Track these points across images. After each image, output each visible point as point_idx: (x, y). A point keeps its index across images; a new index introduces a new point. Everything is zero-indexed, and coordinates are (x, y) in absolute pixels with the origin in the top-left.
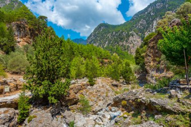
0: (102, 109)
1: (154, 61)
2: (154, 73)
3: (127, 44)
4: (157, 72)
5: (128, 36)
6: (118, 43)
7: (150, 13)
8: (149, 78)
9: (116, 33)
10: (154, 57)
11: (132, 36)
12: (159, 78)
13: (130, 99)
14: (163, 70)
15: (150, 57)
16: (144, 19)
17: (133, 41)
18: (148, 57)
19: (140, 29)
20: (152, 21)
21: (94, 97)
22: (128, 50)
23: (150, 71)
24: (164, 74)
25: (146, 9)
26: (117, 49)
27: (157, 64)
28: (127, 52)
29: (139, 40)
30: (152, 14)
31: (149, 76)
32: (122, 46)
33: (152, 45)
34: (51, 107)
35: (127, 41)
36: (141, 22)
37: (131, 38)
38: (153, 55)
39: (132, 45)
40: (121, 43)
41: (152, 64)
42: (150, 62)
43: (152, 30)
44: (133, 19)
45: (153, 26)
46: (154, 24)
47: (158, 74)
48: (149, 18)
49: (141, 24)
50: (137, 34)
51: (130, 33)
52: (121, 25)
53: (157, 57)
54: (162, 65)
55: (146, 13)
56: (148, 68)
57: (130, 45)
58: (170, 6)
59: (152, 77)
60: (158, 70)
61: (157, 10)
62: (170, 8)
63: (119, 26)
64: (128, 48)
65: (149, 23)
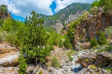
0: (64, 65)
1: (79, 36)
2: (79, 43)
3: (55, 27)
4: (81, 43)
5: (55, 22)
6: (50, 26)
7: (67, 11)
8: (76, 46)
9: (48, 20)
10: (79, 34)
11: (58, 22)
12: (82, 46)
13: (90, 58)
14: (84, 42)
15: (77, 34)
16: (64, 14)
17: (58, 25)
18: (76, 35)
19: (62, 19)
20: (69, 15)
21: (58, 57)
22: (55, 30)
23: (77, 42)
24: (85, 44)
25: (65, 9)
26: (49, 29)
27: (81, 38)
28: (55, 32)
29: (62, 25)
30: (68, 11)
31: (76, 45)
32: (52, 28)
33: (78, 28)
34: (39, 65)
35: (55, 25)
36: (62, 15)
37: (57, 24)
38: (79, 33)
39: (58, 28)
40: (51, 26)
41: (78, 38)
42: (77, 37)
43: (68, 20)
44: (58, 13)
45: (69, 18)
46: (69, 17)
47: (81, 44)
48: (67, 13)
49: (63, 17)
50: (60, 21)
51: (57, 20)
52: (51, 16)
53: (81, 34)
54: (84, 39)
55: (65, 10)
56: (76, 41)
57: (57, 28)
58: (77, 8)
59: (78, 45)
60: (82, 42)
61: (71, 9)
62: (77, 9)
63: (50, 16)
64: (55, 29)
65: (67, 16)
